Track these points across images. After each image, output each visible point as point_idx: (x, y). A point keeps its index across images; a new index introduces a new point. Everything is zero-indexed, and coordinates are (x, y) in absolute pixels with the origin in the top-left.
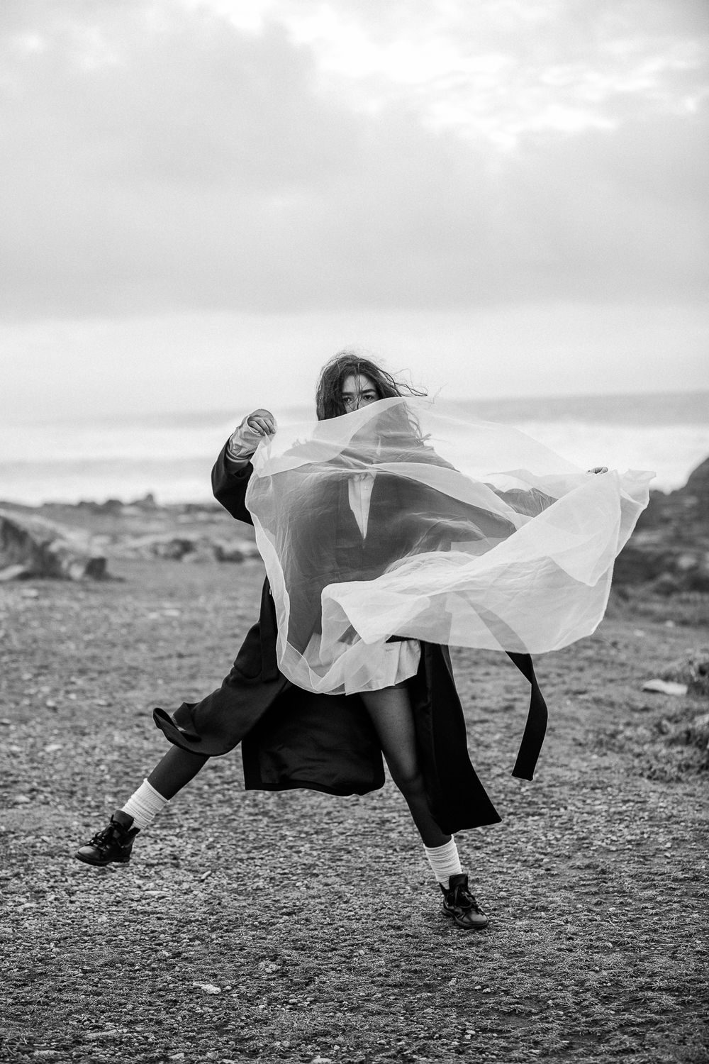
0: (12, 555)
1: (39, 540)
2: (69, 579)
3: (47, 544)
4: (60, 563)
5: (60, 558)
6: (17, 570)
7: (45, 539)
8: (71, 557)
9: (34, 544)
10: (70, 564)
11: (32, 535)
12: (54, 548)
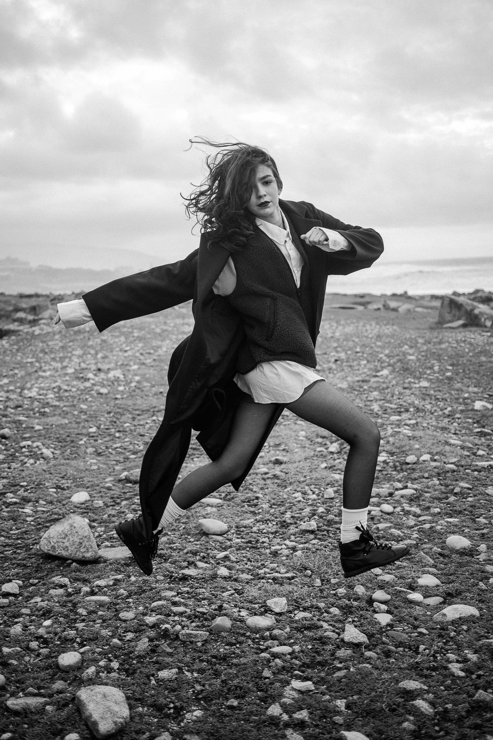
0: (454, 316)
1: (469, 308)
2: (486, 327)
3: (472, 310)
4: (480, 319)
5: (480, 317)
6: (461, 322)
7: (471, 308)
8: (486, 316)
9: (466, 310)
10: (485, 320)
11: (465, 305)
12: (476, 311)
